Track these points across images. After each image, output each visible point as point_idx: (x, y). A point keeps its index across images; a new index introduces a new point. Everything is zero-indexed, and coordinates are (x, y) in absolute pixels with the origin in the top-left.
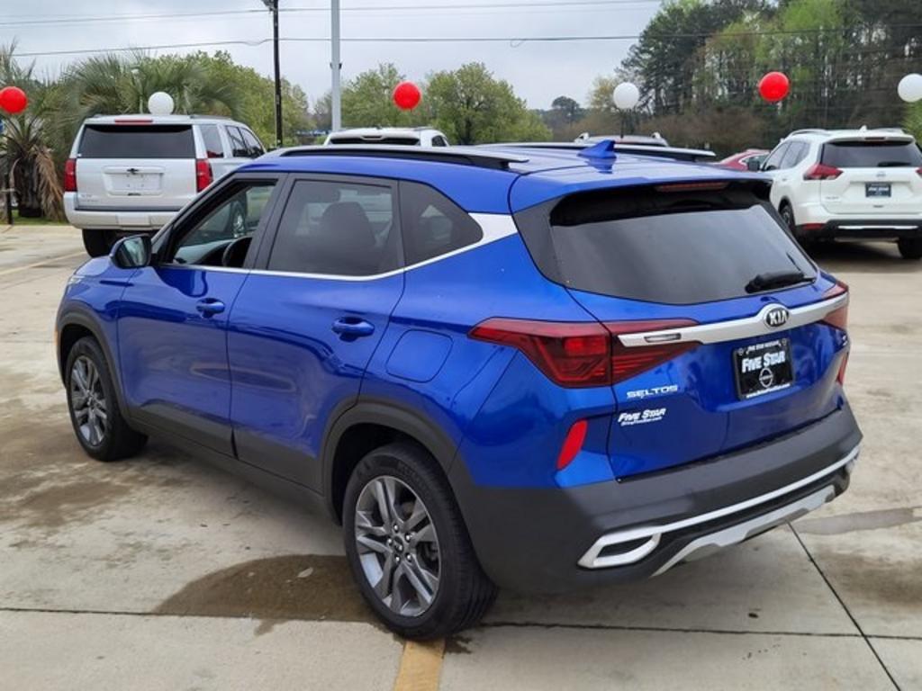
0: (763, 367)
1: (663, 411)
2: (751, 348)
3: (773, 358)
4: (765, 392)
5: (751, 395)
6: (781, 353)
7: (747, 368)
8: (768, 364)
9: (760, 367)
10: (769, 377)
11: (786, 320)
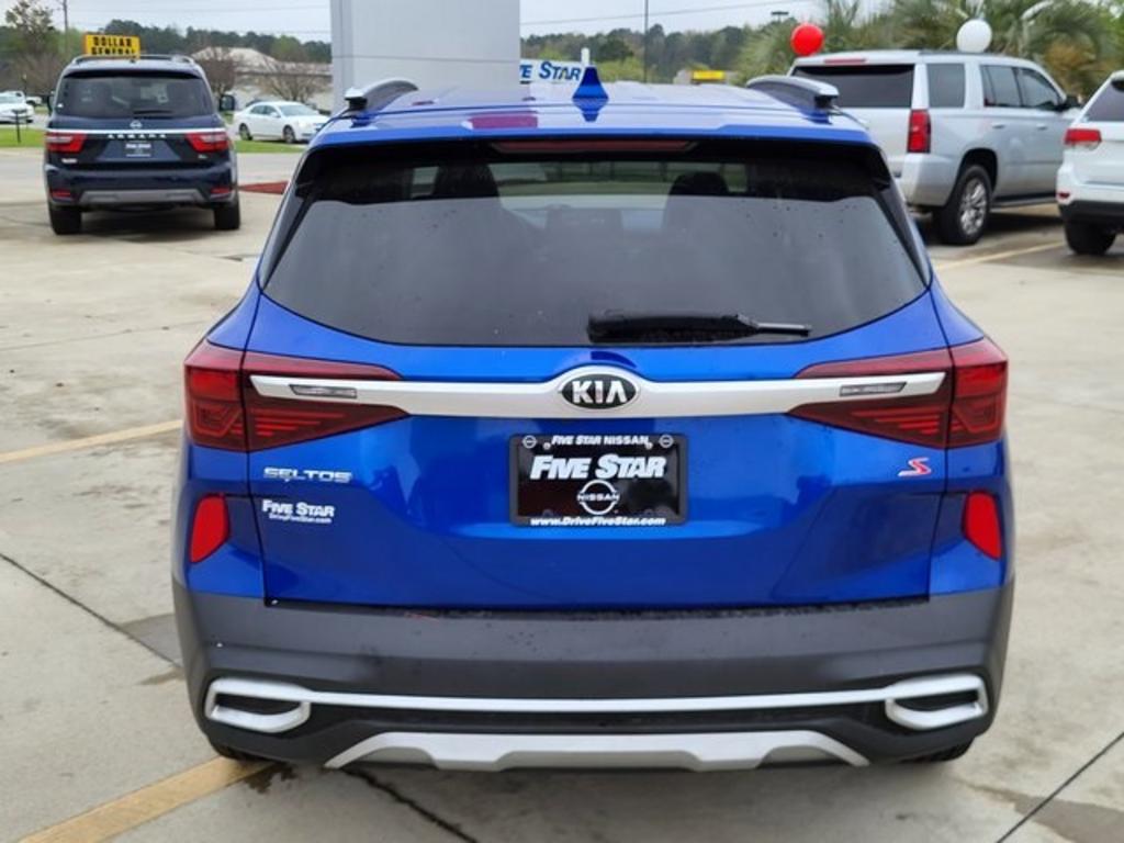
0: (592, 476)
1: (330, 510)
2: (559, 440)
3: (630, 466)
4: (588, 522)
5: (545, 522)
6: (652, 460)
7: (545, 473)
8: (611, 474)
9: (585, 476)
10: (608, 497)
11: (623, 398)
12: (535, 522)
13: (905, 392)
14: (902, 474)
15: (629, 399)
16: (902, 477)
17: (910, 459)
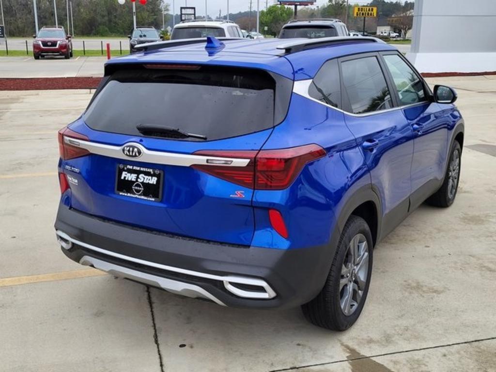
0: (137, 181)
1: (77, 181)
2: (129, 167)
3: (147, 179)
4: (134, 196)
5: (123, 194)
6: (154, 178)
7: (125, 177)
8: (141, 181)
9: (135, 180)
10: (140, 189)
11: (137, 154)
12: (121, 194)
13: (232, 165)
14: (231, 196)
15: (139, 155)
16: (231, 197)
17: (236, 190)
